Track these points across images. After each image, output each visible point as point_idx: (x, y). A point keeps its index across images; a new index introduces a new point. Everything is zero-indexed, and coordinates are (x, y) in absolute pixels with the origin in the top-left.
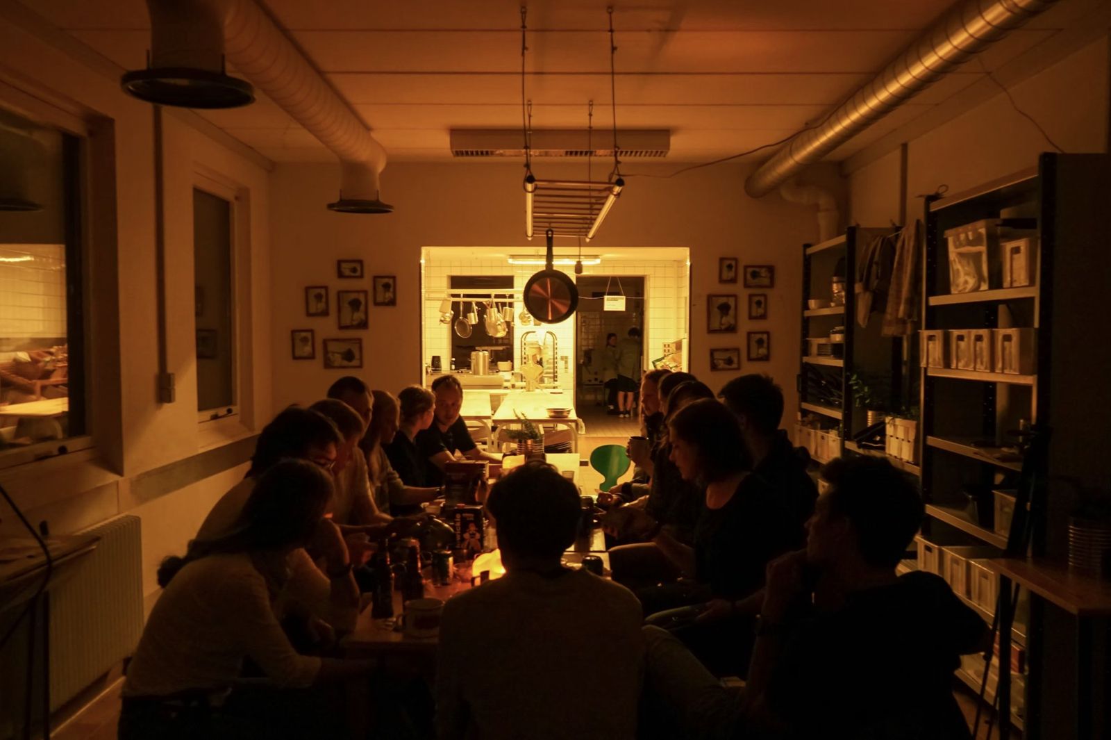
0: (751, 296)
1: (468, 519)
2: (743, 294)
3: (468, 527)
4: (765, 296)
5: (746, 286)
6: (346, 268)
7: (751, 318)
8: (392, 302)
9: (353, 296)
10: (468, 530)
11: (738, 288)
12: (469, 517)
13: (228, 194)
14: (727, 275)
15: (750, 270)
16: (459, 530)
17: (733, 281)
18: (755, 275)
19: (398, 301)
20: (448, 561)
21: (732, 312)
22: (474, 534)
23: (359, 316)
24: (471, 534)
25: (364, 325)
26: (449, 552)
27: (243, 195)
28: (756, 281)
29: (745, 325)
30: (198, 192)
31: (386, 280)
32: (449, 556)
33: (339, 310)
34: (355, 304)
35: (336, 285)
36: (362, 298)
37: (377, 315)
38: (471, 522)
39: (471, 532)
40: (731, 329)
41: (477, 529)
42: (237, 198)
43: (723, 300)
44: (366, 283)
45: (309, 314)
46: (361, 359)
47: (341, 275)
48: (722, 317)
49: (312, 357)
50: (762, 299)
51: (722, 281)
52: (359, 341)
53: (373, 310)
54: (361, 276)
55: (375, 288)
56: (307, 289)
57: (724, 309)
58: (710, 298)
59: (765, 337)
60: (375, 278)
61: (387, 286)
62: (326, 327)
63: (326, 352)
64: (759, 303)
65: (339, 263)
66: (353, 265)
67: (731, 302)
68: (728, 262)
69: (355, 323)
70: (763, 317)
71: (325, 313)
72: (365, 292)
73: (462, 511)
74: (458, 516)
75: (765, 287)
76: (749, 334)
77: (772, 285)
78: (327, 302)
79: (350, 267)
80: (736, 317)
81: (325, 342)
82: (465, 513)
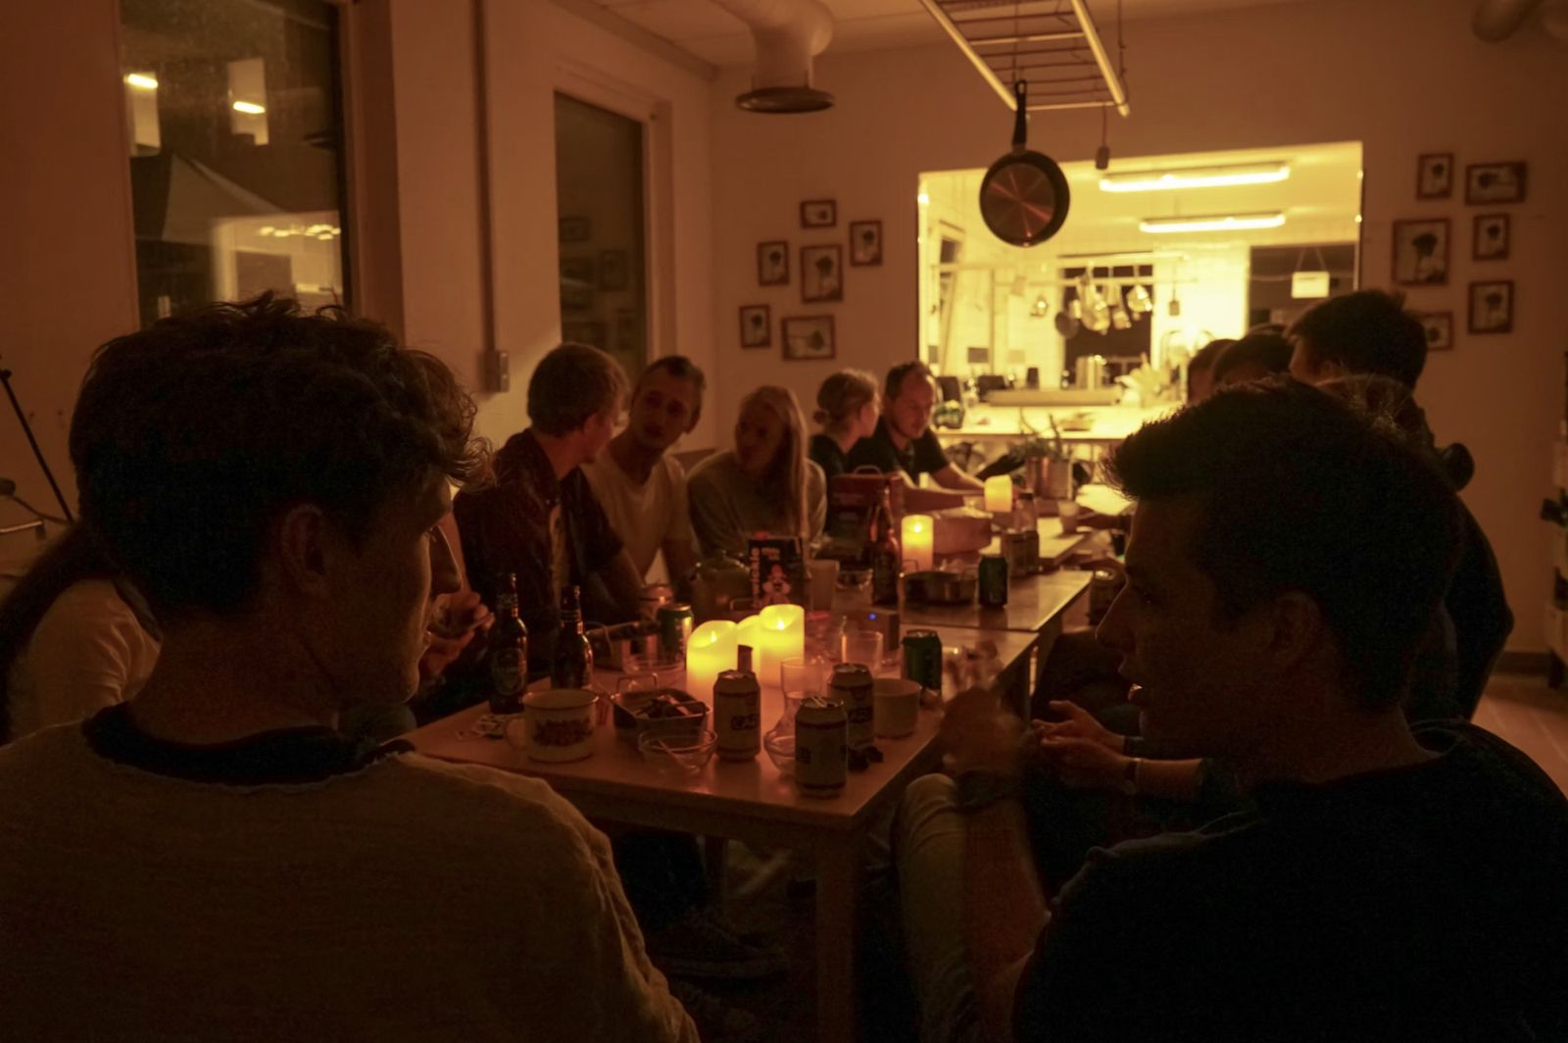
0: (1477, 220)
1: (771, 558)
2: (1462, 216)
3: (769, 572)
4: (1507, 218)
5: (1469, 201)
6: (812, 213)
7: (1477, 257)
8: (877, 261)
9: (820, 254)
10: (770, 577)
11: (1456, 209)
12: (772, 555)
13: (637, 110)
14: (1432, 184)
15: (1478, 172)
16: (756, 575)
17: (1445, 194)
18: (1485, 181)
19: (886, 256)
20: (680, 624)
21: (1439, 249)
22: (779, 585)
23: (830, 282)
24: (775, 585)
25: (837, 295)
26: (685, 608)
27: (662, 111)
28: (1490, 192)
29: (1464, 269)
30: (561, 97)
31: (867, 228)
32: (685, 614)
33: (803, 274)
34: (825, 265)
35: (798, 238)
36: (833, 255)
37: (856, 280)
38: (775, 563)
39: (775, 581)
40: (1438, 279)
41: (785, 576)
42: (653, 117)
43: (1422, 229)
44: (840, 234)
45: (763, 283)
46: (833, 345)
47: (805, 224)
48: (1420, 259)
49: (765, 343)
50: (1501, 223)
51: (1421, 195)
52: (830, 319)
53: (850, 273)
54: (833, 224)
55: (852, 241)
56: (761, 247)
57: (1425, 244)
58: (1398, 226)
59: (1504, 291)
60: (853, 225)
61: (868, 237)
62: (785, 301)
63: (785, 336)
64: (1493, 231)
65: (803, 206)
66: (822, 208)
67: (1439, 231)
68: (1434, 162)
69: (825, 293)
70: (1502, 254)
71: (784, 280)
72: (839, 248)
73: (760, 544)
74: (755, 552)
75: (1509, 201)
76: (1473, 287)
77: (1521, 196)
78: (787, 266)
79: (818, 212)
80: (1447, 257)
81: (784, 323)
82: (765, 546)
